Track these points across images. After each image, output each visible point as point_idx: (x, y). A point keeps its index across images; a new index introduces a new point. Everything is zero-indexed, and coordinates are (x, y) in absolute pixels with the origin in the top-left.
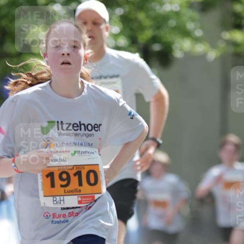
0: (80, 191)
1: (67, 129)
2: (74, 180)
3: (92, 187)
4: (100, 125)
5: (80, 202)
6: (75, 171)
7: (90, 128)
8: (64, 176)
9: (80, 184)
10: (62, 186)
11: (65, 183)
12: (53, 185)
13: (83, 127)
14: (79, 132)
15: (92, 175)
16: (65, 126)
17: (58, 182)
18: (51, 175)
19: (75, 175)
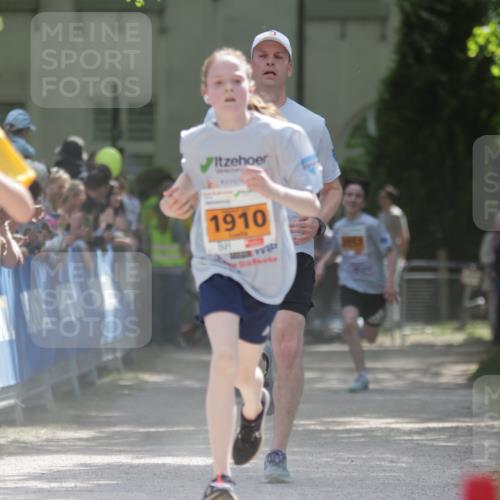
0: (246, 234)
1: (226, 165)
2: (240, 222)
3: (260, 229)
4: (265, 157)
5: (248, 246)
6: (240, 212)
7: (251, 161)
8: (229, 219)
9: (247, 226)
10: (228, 230)
11: (229, 226)
12: (217, 229)
13: (243, 162)
14: (238, 167)
15: (259, 216)
16: (223, 162)
17: (222, 226)
18: (215, 219)
19: (240, 216)
